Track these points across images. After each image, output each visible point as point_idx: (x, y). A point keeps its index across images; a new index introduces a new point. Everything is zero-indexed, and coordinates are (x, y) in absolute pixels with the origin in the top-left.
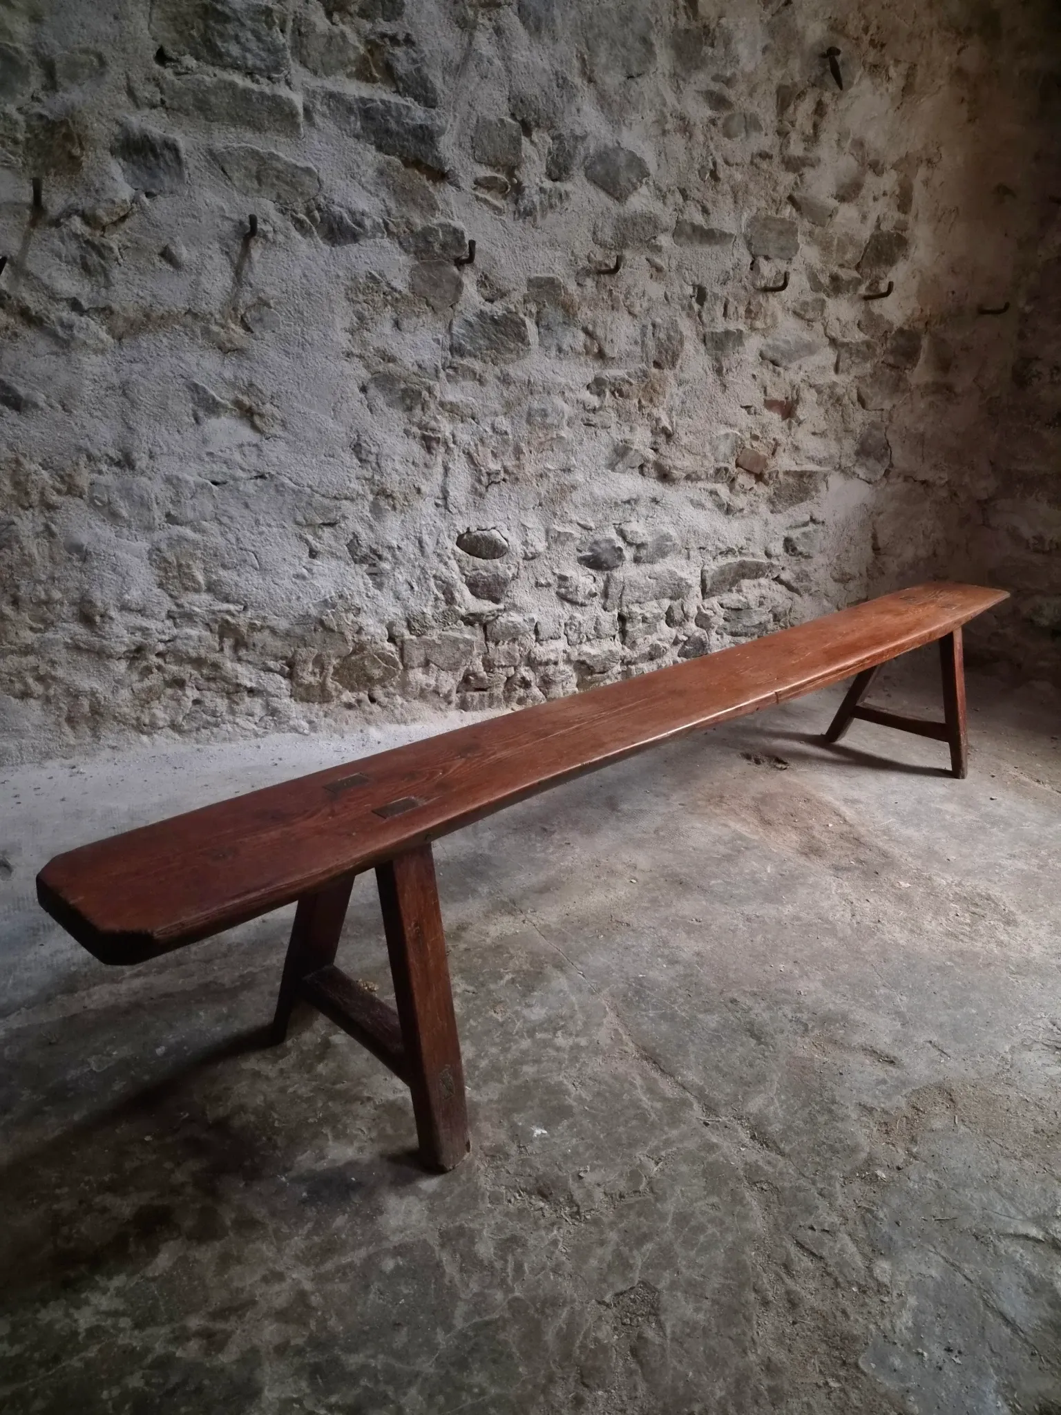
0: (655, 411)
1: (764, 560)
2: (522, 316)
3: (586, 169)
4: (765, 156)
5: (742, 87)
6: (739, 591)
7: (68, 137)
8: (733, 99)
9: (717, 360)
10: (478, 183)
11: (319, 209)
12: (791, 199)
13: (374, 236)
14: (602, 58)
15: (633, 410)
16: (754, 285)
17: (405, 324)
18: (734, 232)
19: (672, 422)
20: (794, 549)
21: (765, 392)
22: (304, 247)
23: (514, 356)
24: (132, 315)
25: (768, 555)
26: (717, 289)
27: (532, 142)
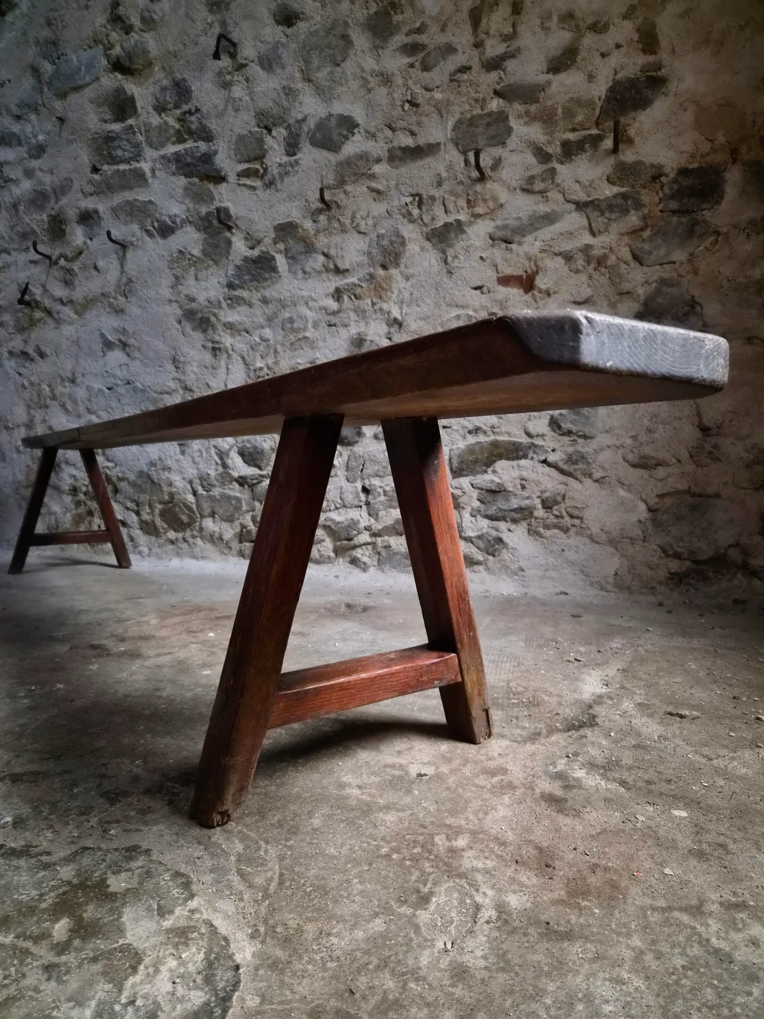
0: (385, 306)
1: (524, 440)
2: (274, 254)
3: (310, 139)
4: (465, 69)
5: (434, 28)
6: (494, 472)
7: (61, 222)
8: (426, 41)
9: (443, 252)
10: (239, 175)
11: (158, 221)
12: (497, 93)
13: (182, 227)
14: (316, 62)
15: (366, 308)
16: (470, 178)
17: (199, 276)
18: (442, 140)
19: (402, 312)
20: (560, 428)
21: (497, 270)
22: (150, 244)
23: (269, 283)
24: (80, 301)
25: (529, 435)
26: (434, 192)
27: (273, 137)
